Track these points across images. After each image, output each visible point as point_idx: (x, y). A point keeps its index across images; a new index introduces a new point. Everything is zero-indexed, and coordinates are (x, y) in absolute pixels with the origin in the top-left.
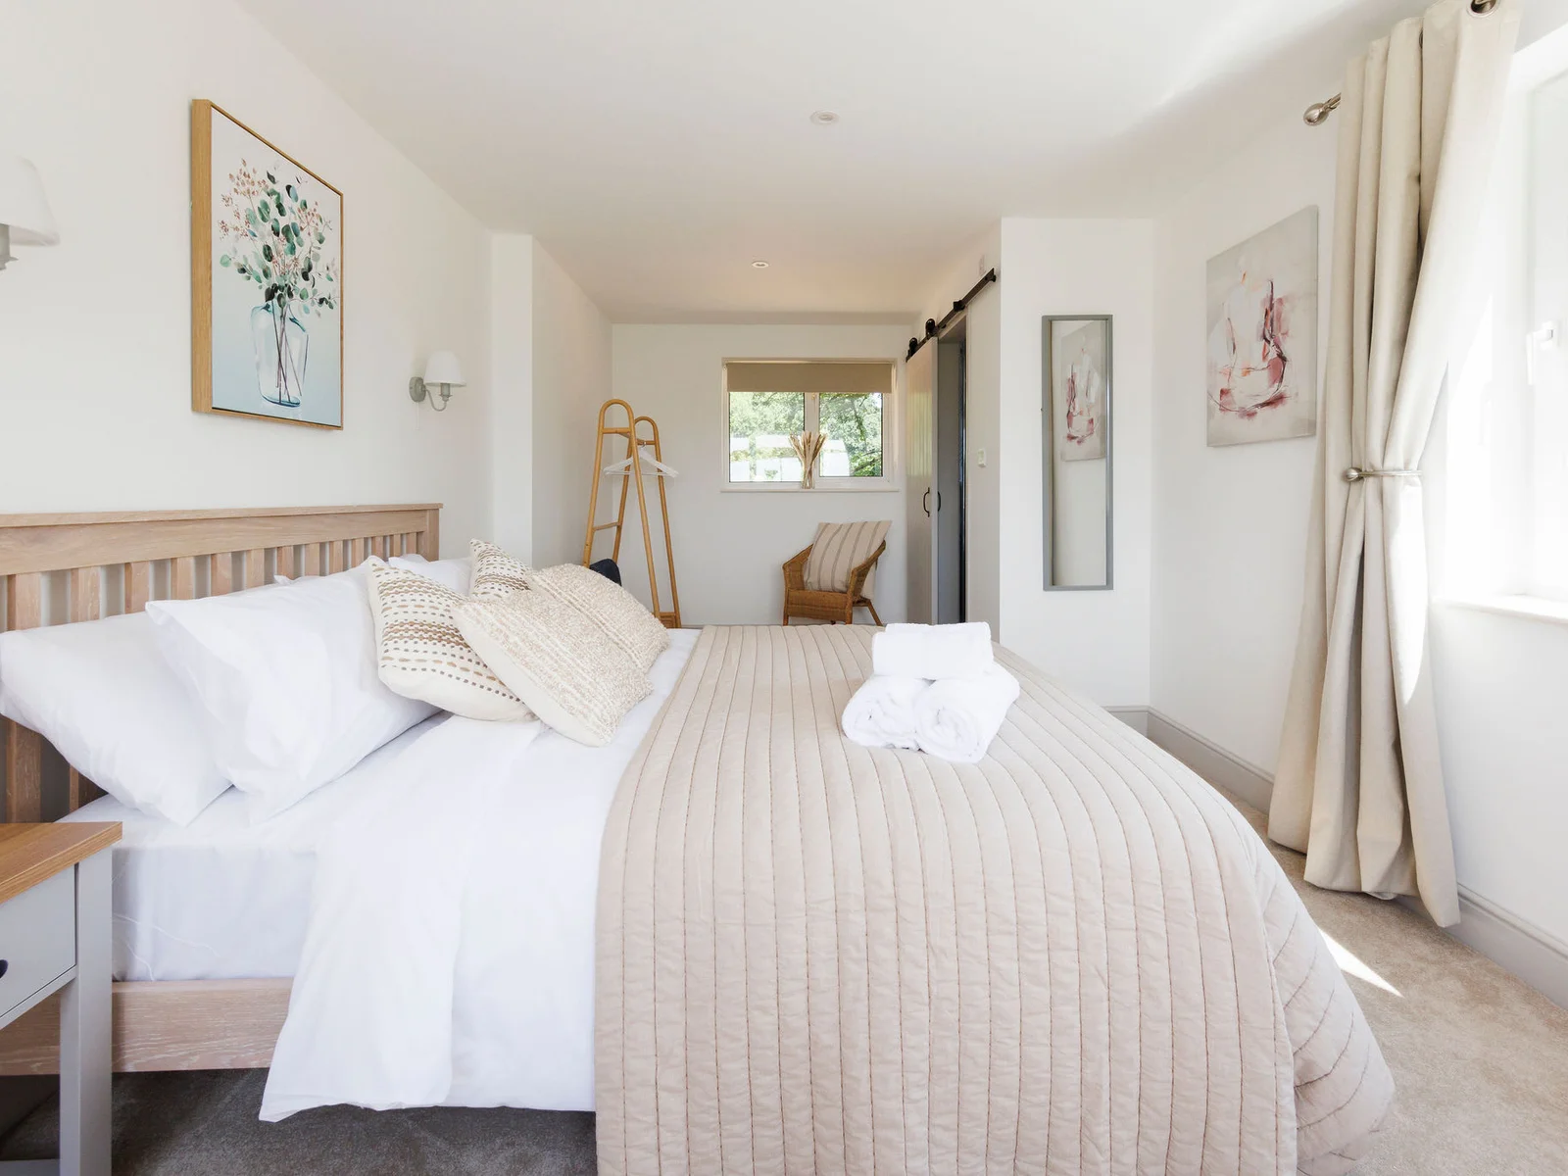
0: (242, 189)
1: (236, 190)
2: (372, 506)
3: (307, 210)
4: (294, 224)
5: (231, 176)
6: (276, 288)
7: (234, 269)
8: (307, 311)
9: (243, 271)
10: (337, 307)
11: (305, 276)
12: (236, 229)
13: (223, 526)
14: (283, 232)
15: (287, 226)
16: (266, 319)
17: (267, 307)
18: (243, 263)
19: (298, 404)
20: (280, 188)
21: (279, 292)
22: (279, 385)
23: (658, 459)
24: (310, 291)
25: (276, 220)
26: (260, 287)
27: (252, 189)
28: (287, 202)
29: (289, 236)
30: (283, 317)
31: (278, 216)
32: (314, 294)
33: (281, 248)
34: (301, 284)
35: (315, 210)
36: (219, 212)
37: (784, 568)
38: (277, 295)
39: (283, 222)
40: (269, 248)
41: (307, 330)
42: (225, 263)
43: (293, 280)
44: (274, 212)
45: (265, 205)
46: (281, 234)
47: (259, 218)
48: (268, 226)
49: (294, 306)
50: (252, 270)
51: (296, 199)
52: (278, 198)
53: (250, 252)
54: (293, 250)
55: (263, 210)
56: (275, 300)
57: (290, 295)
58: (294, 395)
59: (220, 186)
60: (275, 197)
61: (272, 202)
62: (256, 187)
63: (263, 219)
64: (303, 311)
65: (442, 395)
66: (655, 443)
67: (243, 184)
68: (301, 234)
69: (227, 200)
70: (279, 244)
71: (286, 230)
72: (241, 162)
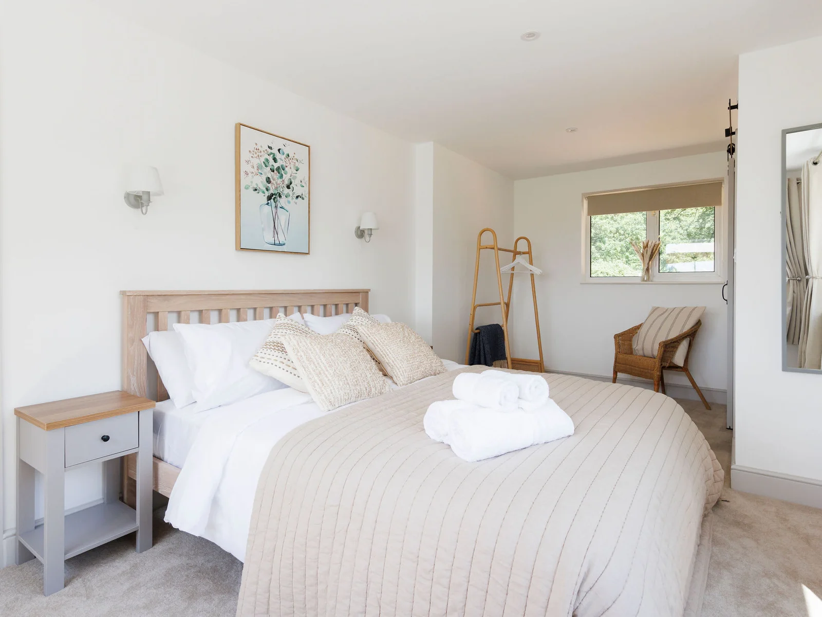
0: (255, 155)
1: (252, 157)
2: (322, 290)
3: (289, 158)
4: (282, 166)
5: (250, 151)
6: (272, 195)
7: (251, 190)
8: (289, 202)
9: (256, 190)
10: (306, 199)
11: (288, 187)
12: (253, 173)
13: (242, 297)
14: (276, 170)
15: (279, 167)
16: (268, 208)
17: (268, 204)
18: (255, 186)
19: (284, 244)
20: (275, 151)
21: (274, 196)
22: (274, 237)
23: (531, 263)
24: (291, 193)
25: (273, 165)
26: (264, 196)
27: (260, 154)
28: (278, 156)
29: (280, 171)
30: (276, 207)
31: (274, 164)
32: (293, 194)
33: (275, 177)
34: (286, 191)
35: (294, 157)
36: (244, 167)
37: (614, 337)
38: (273, 198)
39: (276, 165)
40: (269, 178)
41: (289, 211)
42: (247, 188)
43: (281, 190)
44: (271, 162)
45: (267, 160)
46: (275, 171)
47: (264, 166)
48: (268, 169)
49: (282, 201)
50: (260, 189)
51: (283, 154)
52: (274, 155)
53: (260, 182)
54: (281, 176)
55: (266, 163)
56: (272, 200)
57: (280, 196)
58: (282, 240)
59: (245, 156)
60: (272, 155)
61: (271, 159)
62: (262, 153)
63: (266, 166)
64: (287, 203)
65: (368, 234)
66: (529, 253)
67: (256, 153)
68: (286, 169)
69: (248, 162)
70: (275, 175)
71: (278, 169)
72: (255, 144)
